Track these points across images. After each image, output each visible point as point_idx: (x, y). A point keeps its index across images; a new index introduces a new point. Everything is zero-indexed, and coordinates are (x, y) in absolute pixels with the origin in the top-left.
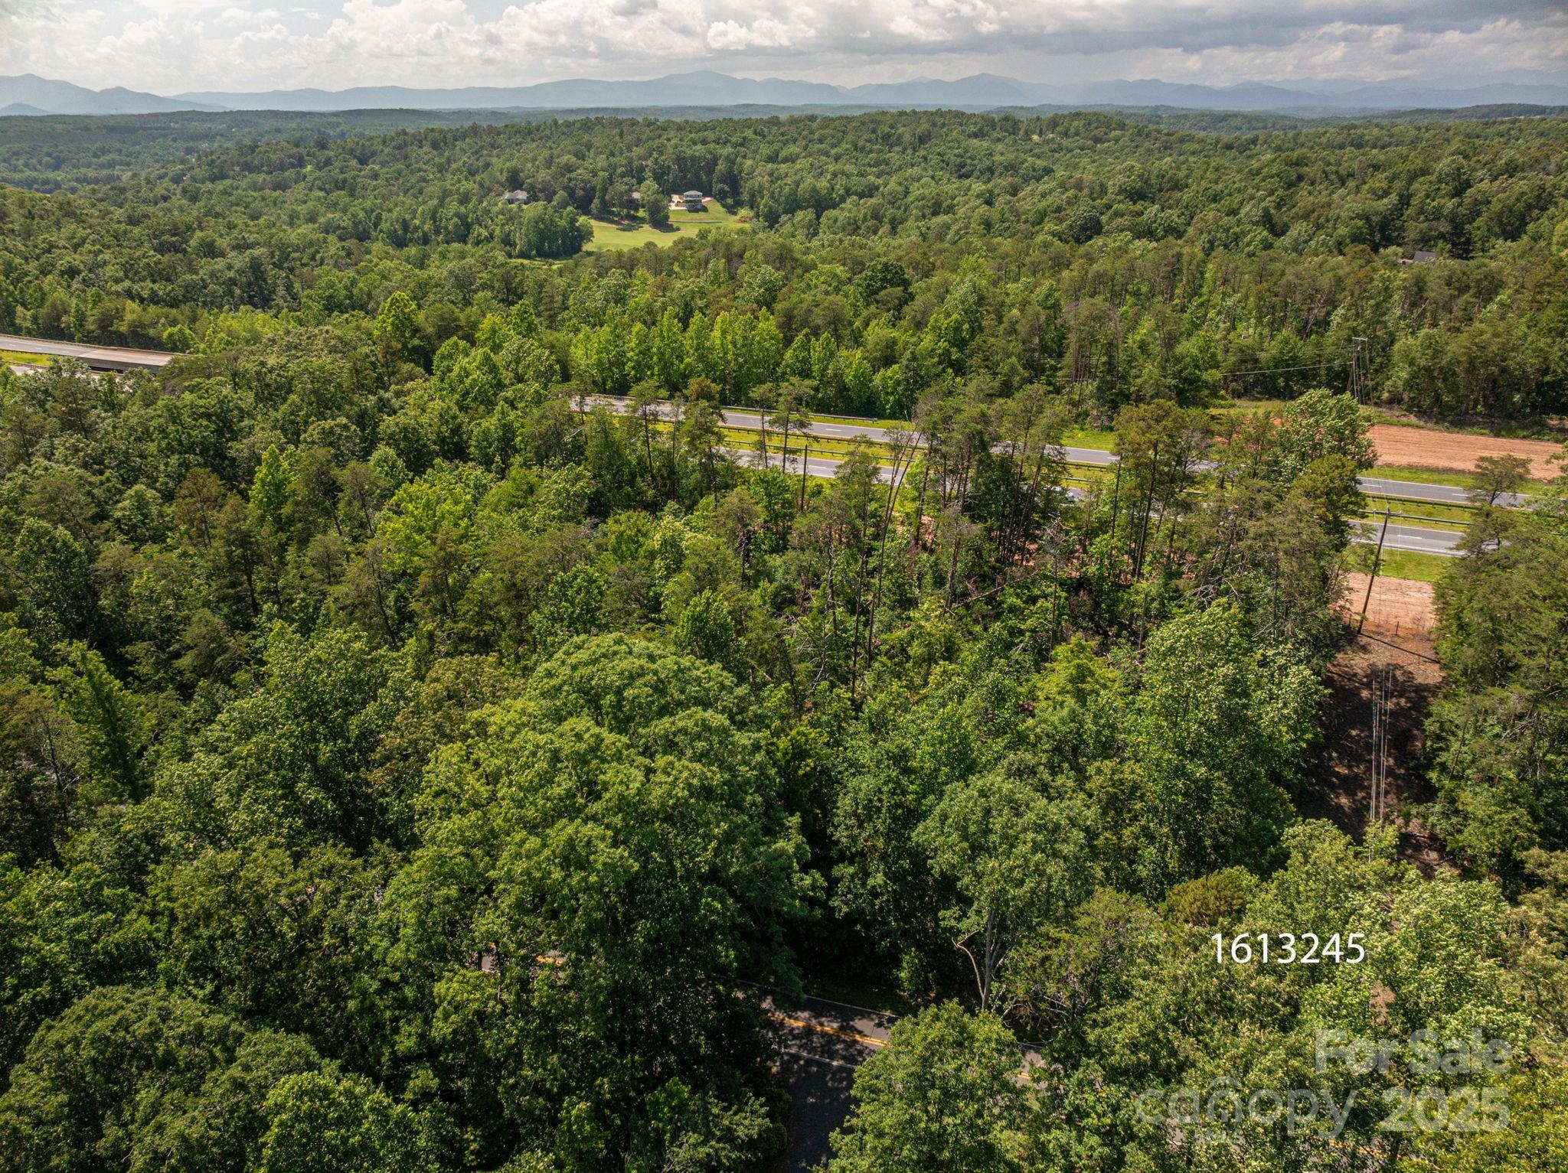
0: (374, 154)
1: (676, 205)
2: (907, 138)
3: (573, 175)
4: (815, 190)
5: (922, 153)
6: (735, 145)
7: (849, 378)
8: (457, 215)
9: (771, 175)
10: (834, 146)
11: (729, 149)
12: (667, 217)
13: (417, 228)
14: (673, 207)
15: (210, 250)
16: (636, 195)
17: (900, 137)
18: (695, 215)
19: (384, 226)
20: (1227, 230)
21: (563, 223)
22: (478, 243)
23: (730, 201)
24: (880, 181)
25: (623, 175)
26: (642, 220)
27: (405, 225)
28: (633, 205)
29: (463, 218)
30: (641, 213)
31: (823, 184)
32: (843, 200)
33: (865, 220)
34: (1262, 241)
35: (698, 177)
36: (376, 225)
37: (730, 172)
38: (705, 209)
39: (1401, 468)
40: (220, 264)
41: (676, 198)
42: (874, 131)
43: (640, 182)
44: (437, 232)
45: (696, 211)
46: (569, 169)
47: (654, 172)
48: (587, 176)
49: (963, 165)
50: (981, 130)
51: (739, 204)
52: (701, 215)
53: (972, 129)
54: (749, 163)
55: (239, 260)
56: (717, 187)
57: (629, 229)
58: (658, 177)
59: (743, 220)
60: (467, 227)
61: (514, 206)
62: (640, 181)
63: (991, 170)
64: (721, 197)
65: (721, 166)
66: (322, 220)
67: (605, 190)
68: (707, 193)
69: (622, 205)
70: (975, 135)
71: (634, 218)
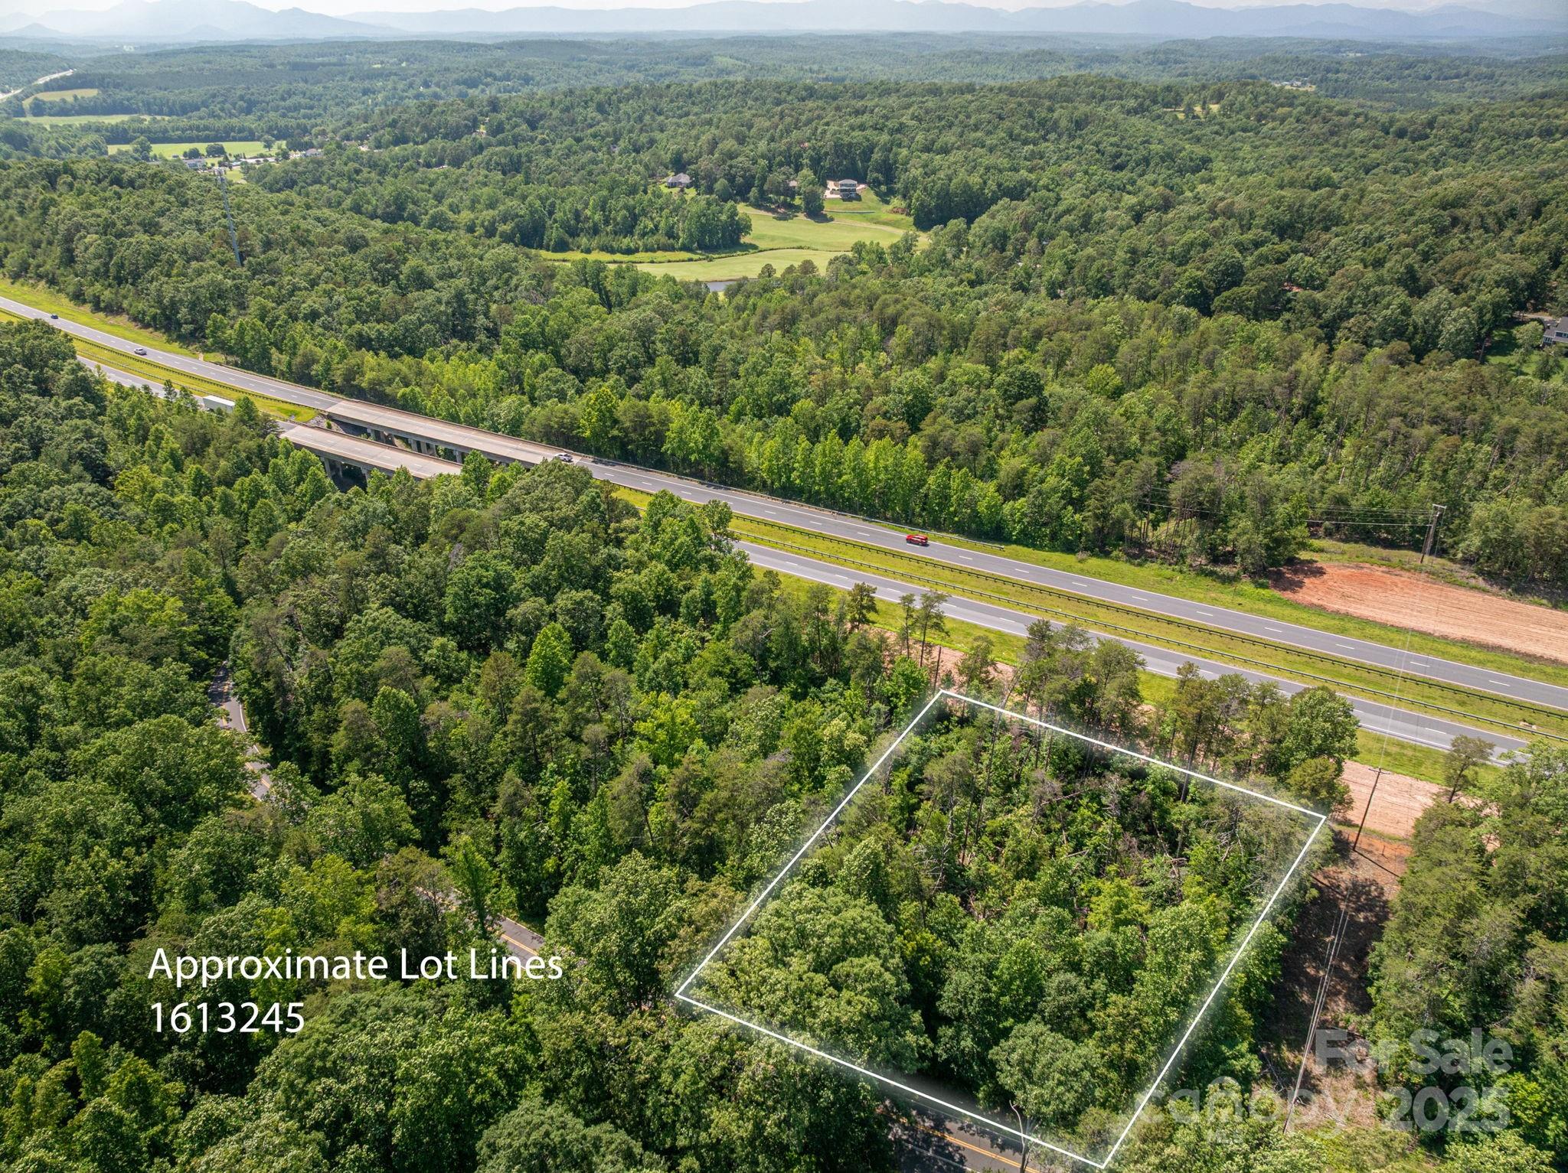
0: (542, 117)
1: (831, 192)
2: (1063, 123)
3: (734, 162)
4: (967, 186)
5: (1078, 142)
6: (892, 132)
7: (982, 508)
8: (626, 207)
9: (925, 166)
10: (989, 133)
11: (885, 137)
12: (821, 207)
13: (587, 219)
14: (827, 193)
15: (421, 282)
16: (793, 184)
17: (1056, 122)
18: (849, 204)
19: (558, 215)
20: (1367, 289)
21: (724, 217)
22: (643, 235)
23: (883, 188)
24: (1033, 176)
25: (781, 164)
26: (797, 208)
27: (577, 215)
28: (791, 193)
29: (630, 209)
30: (797, 201)
31: (975, 180)
32: (994, 200)
33: (1015, 231)
34: (1400, 305)
35: (853, 163)
36: (551, 213)
37: (885, 161)
38: (858, 198)
39: (1454, 642)
40: (430, 296)
41: (831, 185)
42: (1031, 115)
43: (797, 171)
44: (607, 222)
45: (850, 199)
46: (731, 156)
47: (811, 159)
48: (748, 164)
49: (1118, 155)
50: (1141, 105)
51: (892, 192)
52: (855, 204)
53: (1132, 103)
54: (904, 152)
55: (446, 291)
56: (872, 175)
57: (783, 218)
58: (816, 163)
59: (895, 211)
60: (634, 216)
61: (676, 190)
62: (797, 169)
63: (1146, 161)
64: (875, 184)
65: (877, 156)
66: (502, 208)
67: (764, 179)
68: (862, 180)
69: (778, 193)
70: (1134, 112)
71: (789, 206)
